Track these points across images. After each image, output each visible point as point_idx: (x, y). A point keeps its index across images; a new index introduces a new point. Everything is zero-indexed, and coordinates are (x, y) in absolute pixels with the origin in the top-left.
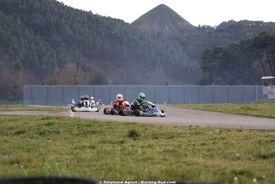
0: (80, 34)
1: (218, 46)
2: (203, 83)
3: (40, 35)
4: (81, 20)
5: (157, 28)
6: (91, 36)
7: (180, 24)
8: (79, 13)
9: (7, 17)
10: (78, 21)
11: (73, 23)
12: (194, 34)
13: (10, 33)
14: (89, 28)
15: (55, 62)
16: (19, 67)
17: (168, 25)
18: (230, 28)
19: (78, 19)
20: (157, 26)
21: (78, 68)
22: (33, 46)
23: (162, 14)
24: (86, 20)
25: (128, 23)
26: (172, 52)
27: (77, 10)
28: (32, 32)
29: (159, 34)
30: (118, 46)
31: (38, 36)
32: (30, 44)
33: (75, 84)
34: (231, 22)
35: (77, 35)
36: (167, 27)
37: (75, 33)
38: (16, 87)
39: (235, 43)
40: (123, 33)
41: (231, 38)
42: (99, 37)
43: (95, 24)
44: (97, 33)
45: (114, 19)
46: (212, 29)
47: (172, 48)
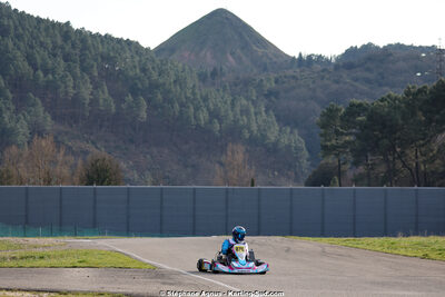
0: (46, 72)
4: (48, 41)
5: (209, 60)
6: (70, 77)
7: (260, 51)
8: (43, 26)
10: (42, 44)
11: (32, 47)
12: (290, 72)
14: (66, 61)
17: (232, 55)
18: (364, 60)
19: (42, 39)
20: (208, 54)
21: (58, 147)
23: (220, 29)
24: (59, 41)
25: (148, 50)
26: (245, 112)
27: (39, 20)
29: (214, 74)
30: (130, 98)
34: (368, 47)
35: (40, 73)
36: (231, 59)
37: (36, 70)
39: (392, 93)
40: (138, 71)
41: (368, 81)
42: (87, 77)
43: (77, 51)
44: (83, 69)
45: (120, 41)
46: (328, 61)
47: (244, 102)
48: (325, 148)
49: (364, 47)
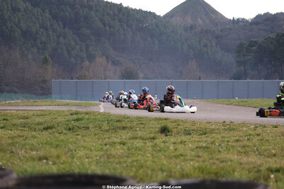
0: (110, 27)
1: (254, 40)
2: (238, 77)
3: (69, 29)
4: (111, 12)
5: (189, 21)
6: (122, 30)
7: (214, 17)
8: (109, 5)
9: (35, 9)
10: (108, 14)
11: (103, 15)
12: (228, 27)
13: (38, 26)
14: (120, 22)
15: (85, 55)
16: (47, 61)
17: (200, 18)
18: (266, 20)
19: (108, 11)
20: (189, 18)
21: (108, 62)
22: (61, 39)
24: (116, 12)
25: (159, 16)
26: (205, 46)
27: (107, 2)
28: (61, 25)
29: (191, 27)
30: (149, 39)
31: (67, 29)
32: (58, 37)
33: (105, 79)
34: (267, 14)
35: (107, 28)
36: (199, 20)
37: (105, 26)
38: (44, 81)
39: (271, 36)
40: (154, 26)
41: (266, 31)
42: (129, 30)
43: (125, 17)
44: (128, 26)
45: (146, 12)
46: (247, 21)
47: (205, 41)
48: (238, 62)
49: (265, 14)
